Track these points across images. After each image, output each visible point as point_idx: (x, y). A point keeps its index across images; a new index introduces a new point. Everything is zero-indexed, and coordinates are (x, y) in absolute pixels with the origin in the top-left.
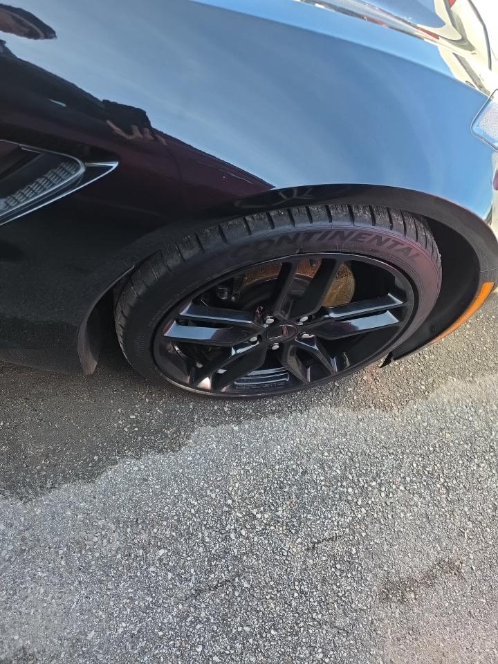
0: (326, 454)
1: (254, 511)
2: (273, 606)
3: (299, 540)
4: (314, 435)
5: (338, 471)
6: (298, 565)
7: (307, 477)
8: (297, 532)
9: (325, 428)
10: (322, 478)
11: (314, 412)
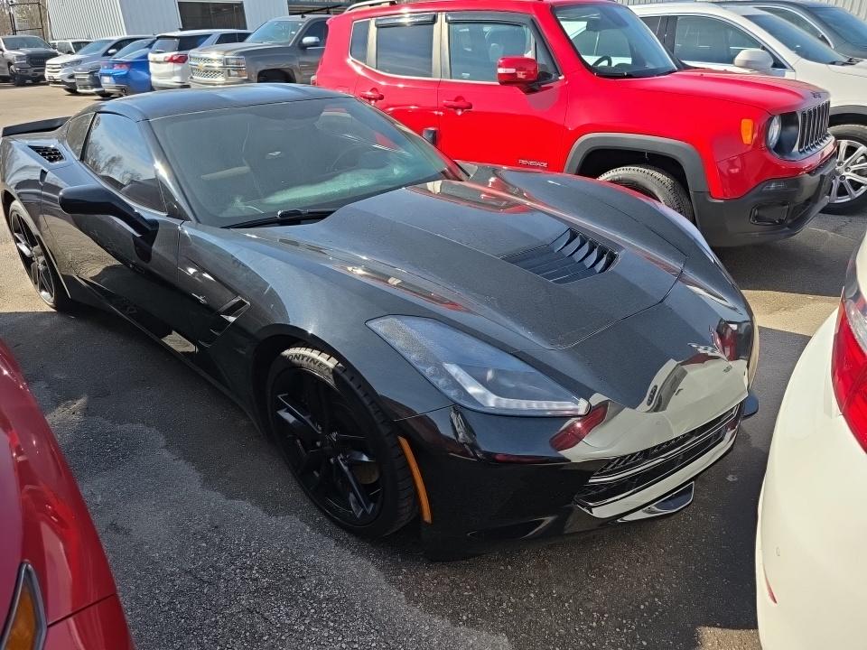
0: (330, 582)
1: (256, 568)
3: (252, 601)
6: (234, 610)
7: (302, 581)
8: (256, 597)
10: (308, 589)
11: (359, 560)
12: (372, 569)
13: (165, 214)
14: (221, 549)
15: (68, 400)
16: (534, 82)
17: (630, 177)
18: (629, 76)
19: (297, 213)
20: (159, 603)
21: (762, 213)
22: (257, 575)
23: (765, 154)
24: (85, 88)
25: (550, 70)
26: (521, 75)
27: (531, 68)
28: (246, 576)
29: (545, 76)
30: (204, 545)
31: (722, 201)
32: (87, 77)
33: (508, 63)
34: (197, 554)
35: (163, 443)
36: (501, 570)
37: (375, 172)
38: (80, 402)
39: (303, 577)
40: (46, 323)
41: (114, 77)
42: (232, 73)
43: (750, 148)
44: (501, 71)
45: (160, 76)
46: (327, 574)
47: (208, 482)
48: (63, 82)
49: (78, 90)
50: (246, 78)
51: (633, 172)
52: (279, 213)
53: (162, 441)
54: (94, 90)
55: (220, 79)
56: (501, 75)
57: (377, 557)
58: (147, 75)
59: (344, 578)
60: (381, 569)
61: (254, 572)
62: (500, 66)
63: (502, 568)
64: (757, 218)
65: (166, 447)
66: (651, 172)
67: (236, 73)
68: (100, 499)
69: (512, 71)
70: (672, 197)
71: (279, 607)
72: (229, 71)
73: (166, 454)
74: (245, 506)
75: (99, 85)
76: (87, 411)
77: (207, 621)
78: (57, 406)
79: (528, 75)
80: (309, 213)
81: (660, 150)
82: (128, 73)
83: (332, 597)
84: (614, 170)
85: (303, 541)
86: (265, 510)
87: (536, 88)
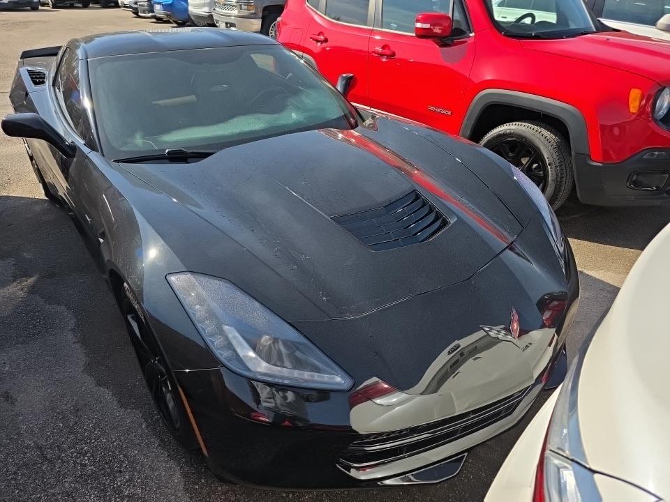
0: (139, 481)
1: (89, 455)
2: (32, 486)
3: (73, 485)
4: (152, 469)
5: (127, 492)
6: (57, 490)
7: (118, 475)
8: (78, 482)
9: (160, 473)
10: (119, 484)
11: (172, 464)
12: (178, 474)
13: (83, 142)
14: (72, 432)
15: (23, 277)
16: (447, 37)
17: (521, 133)
18: (537, 37)
19: (180, 152)
20: (7, 471)
21: (641, 178)
22: (87, 462)
23: (650, 124)
24: (144, 12)
25: (464, 27)
26: (437, 30)
27: (446, 24)
28: (78, 461)
29: (459, 32)
30: (61, 425)
31: (601, 165)
32: (146, 4)
33: (425, 20)
34: (52, 433)
35: (72, 326)
36: (283, 497)
37: (268, 117)
38: (31, 281)
39: (120, 472)
40: (38, 208)
41: (163, 5)
42: (244, 7)
43: (634, 117)
44: (419, 25)
45: (195, 6)
46: (139, 472)
47: (89, 368)
48: (130, 7)
49: (140, 14)
50: (253, 11)
51: (523, 128)
52: (167, 151)
53: (72, 323)
54: (150, 15)
55: (236, 12)
56: (417, 29)
57: (186, 463)
58: (185, 4)
59: (152, 479)
60: (184, 475)
61: (86, 458)
62: (418, 21)
63: (284, 495)
64: (636, 183)
65: (73, 330)
66: (540, 129)
67: (246, 7)
68: (7, 368)
69: (427, 26)
70: (555, 155)
71: (90, 496)
72: (241, 5)
73: (70, 337)
74: (107, 394)
75: (152, 11)
76: (33, 290)
77: (33, 497)
78: (14, 281)
79: (444, 31)
80: (192, 153)
81: (549, 111)
82: (172, 3)
83: (134, 495)
84: (508, 124)
85: (135, 436)
86: (119, 401)
87: (449, 42)
